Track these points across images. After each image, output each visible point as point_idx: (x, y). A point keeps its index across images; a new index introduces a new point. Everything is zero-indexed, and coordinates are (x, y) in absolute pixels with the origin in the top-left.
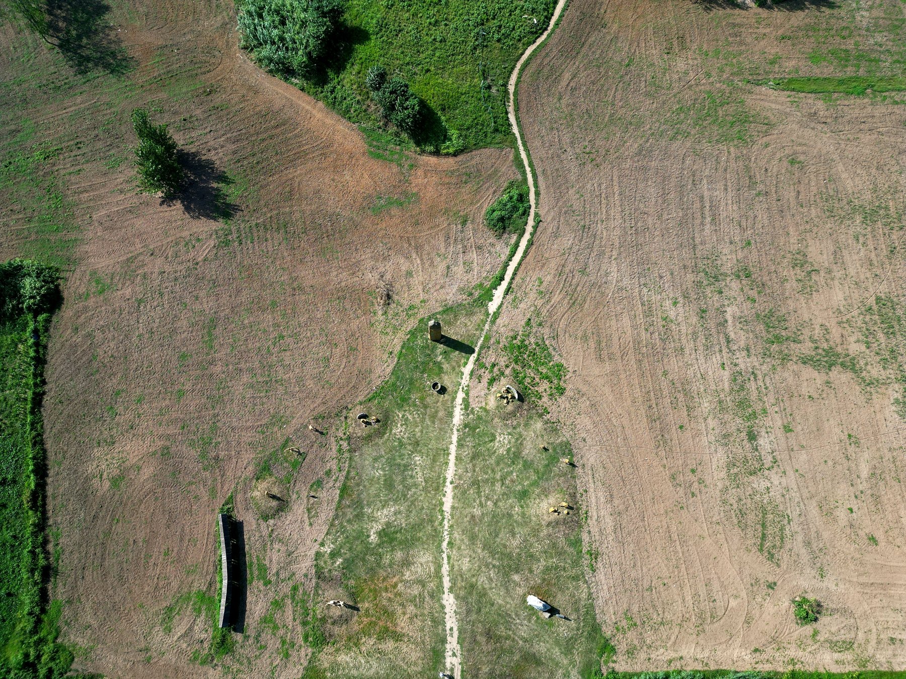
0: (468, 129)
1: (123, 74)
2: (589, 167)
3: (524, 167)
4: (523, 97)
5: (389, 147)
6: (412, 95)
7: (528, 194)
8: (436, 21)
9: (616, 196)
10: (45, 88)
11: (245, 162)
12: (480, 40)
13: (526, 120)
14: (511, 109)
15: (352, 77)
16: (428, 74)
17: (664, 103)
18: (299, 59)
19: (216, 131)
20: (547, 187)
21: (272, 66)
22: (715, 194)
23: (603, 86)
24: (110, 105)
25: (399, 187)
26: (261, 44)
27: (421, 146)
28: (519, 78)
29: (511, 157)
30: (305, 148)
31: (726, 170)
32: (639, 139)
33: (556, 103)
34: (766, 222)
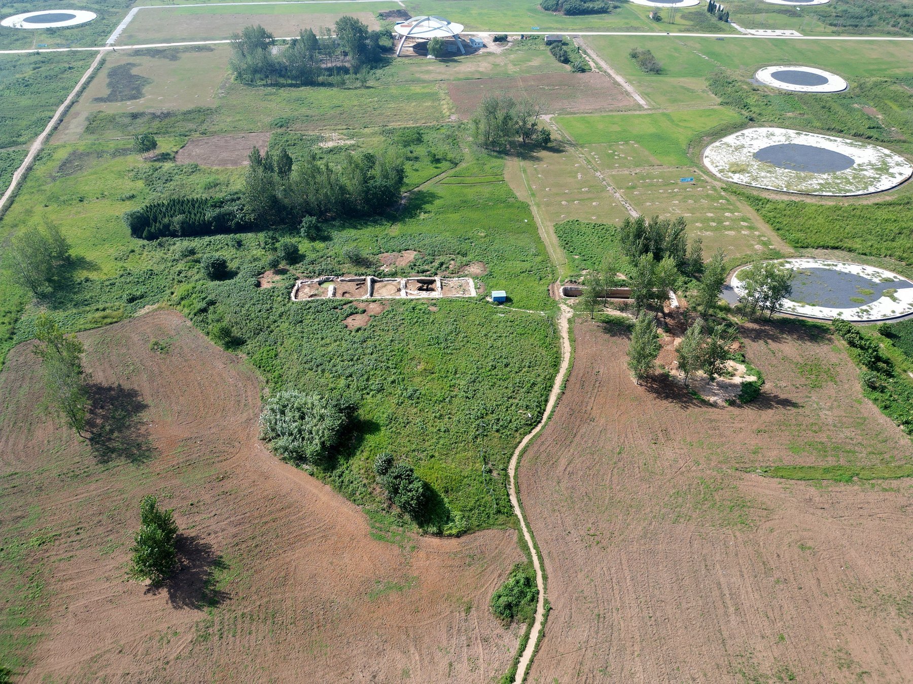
0: (471, 510)
1: (143, 463)
2: (595, 549)
3: (528, 549)
4: (523, 480)
5: (392, 528)
6: (416, 478)
7: (535, 578)
8: (441, 415)
9: (628, 581)
10: (63, 476)
11: (244, 546)
12: (481, 431)
13: (527, 502)
14: (512, 491)
15: (361, 463)
16: (433, 459)
17: (660, 487)
18: (312, 448)
19: (221, 514)
20: (555, 571)
21: (286, 454)
22: (732, 581)
23: (599, 471)
24: (121, 492)
25: (399, 570)
26: (279, 436)
27: (423, 527)
28: (518, 463)
29: (515, 538)
30: (307, 530)
31: (737, 555)
32: (642, 522)
33: (555, 486)
34: (794, 612)
